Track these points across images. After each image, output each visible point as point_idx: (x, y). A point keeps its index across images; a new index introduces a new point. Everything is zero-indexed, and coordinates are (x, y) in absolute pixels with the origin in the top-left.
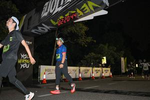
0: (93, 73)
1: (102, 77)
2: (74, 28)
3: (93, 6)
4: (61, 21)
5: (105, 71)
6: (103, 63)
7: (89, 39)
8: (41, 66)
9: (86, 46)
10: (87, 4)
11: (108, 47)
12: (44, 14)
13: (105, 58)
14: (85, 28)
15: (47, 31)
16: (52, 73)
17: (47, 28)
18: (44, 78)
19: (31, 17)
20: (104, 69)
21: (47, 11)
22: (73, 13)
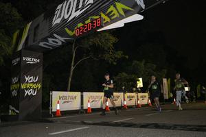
0: (124, 100)
1: (137, 106)
2: (98, 39)
3: (123, 9)
4: (80, 29)
5: (142, 97)
6: (138, 87)
7: (119, 54)
8: (53, 92)
9: (115, 63)
10: (115, 6)
11: (145, 64)
12: (57, 21)
13: (141, 79)
14: (113, 39)
15: (60, 43)
16: (68, 102)
17: (60, 40)
18: (58, 108)
19: (38, 25)
20: (140, 94)
21: (60, 17)
22: (96, 20)
